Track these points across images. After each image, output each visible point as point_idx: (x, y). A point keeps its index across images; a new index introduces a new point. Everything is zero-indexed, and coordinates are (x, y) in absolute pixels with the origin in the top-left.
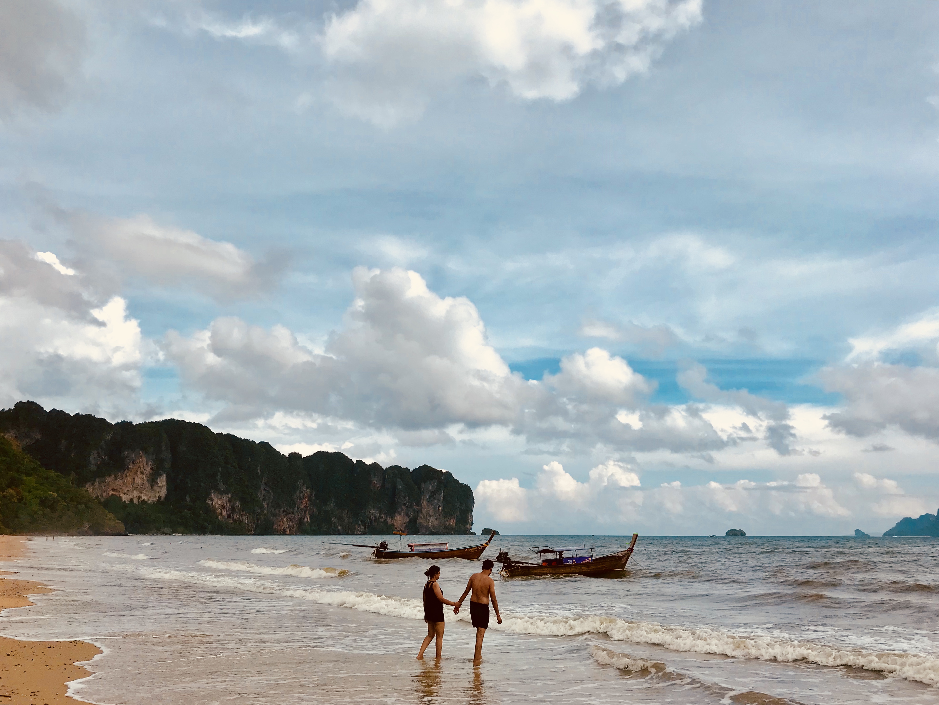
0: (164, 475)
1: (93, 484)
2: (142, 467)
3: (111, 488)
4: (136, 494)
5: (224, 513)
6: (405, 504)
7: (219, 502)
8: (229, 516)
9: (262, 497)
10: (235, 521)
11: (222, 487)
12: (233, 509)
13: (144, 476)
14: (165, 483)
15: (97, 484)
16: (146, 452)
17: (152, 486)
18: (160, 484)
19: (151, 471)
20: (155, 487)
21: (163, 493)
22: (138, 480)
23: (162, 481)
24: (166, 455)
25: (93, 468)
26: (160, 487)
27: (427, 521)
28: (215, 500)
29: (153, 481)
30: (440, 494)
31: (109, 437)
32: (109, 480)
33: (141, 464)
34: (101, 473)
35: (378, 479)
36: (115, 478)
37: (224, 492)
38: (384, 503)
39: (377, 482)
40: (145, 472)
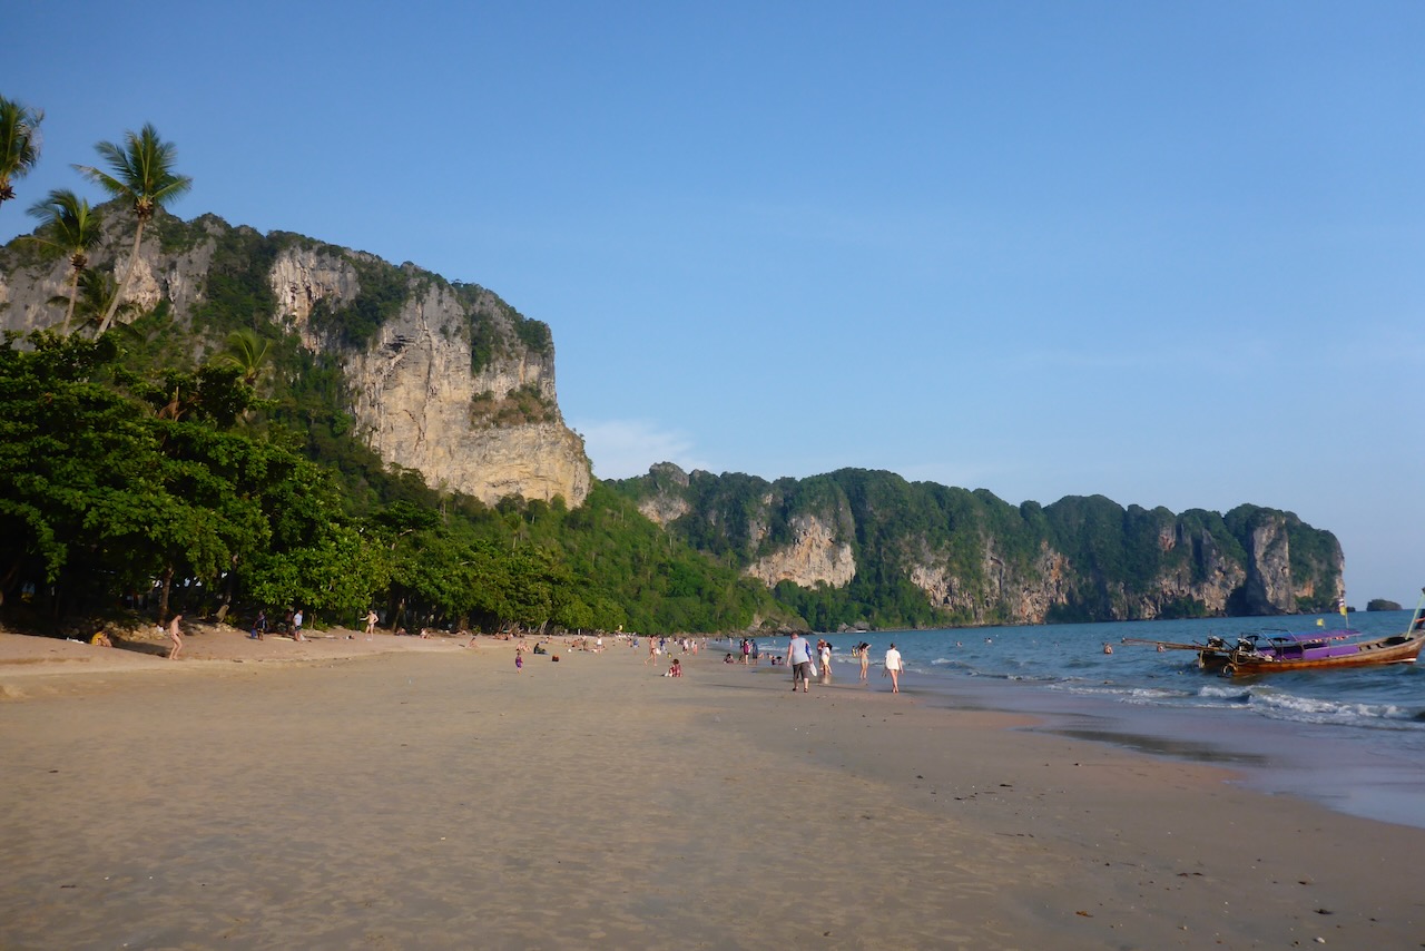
0: (849, 547)
1: (758, 567)
2: (817, 538)
3: (781, 571)
4: (814, 577)
5: (938, 596)
6: (1220, 569)
7: (930, 582)
8: (946, 601)
9: (990, 570)
10: (955, 607)
11: (931, 558)
12: (950, 590)
13: (822, 551)
14: (850, 558)
15: (762, 564)
16: (820, 517)
17: (834, 564)
18: (844, 561)
19: (830, 543)
20: (838, 565)
21: (850, 572)
22: (814, 558)
23: (847, 553)
24: (849, 519)
25: (755, 544)
26: (844, 564)
27: (1264, 593)
28: (922, 577)
29: (834, 559)
30: (1282, 549)
31: (768, 500)
32: (776, 558)
33: (815, 534)
34: (765, 550)
35: (1170, 531)
36: (785, 556)
37: (935, 566)
38: (1185, 568)
39: (1168, 537)
40: (821, 545)
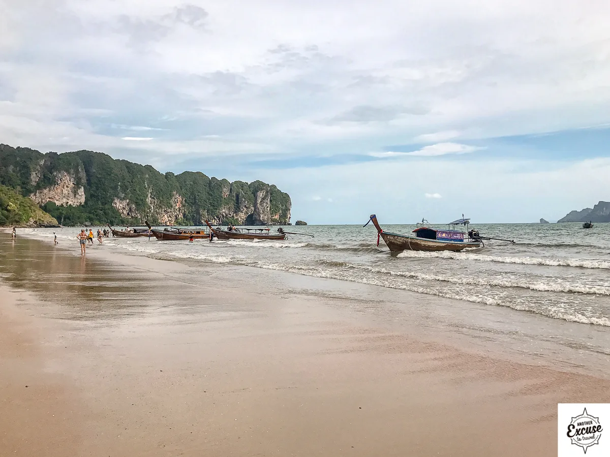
0: (83, 188)
1: (35, 195)
3: (47, 197)
4: (65, 200)
5: (125, 212)
6: (245, 206)
7: (121, 205)
8: (128, 214)
9: (149, 202)
10: (132, 217)
11: (123, 195)
12: (130, 210)
13: (69, 189)
14: (83, 193)
15: (37, 194)
16: (69, 173)
17: (75, 195)
18: (80, 194)
19: (73, 186)
20: (77, 196)
21: (83, 200)
22: (65, 192)
23: (81, 191)
24: (83, 174)
25: (34, 184)
26: (80, 195)
27: (260, 216)
28: (118, 203)
29: (75, 193)
30: (267, 200)
31: (42, 163)
32: (46, 191)
33: (67, 181)
34: (39, 187)
35: (227, 190)
36: (50, 191)
37: (124, 199)
38: (232, 205)
39: (226, 192)
40: (69, 186)
